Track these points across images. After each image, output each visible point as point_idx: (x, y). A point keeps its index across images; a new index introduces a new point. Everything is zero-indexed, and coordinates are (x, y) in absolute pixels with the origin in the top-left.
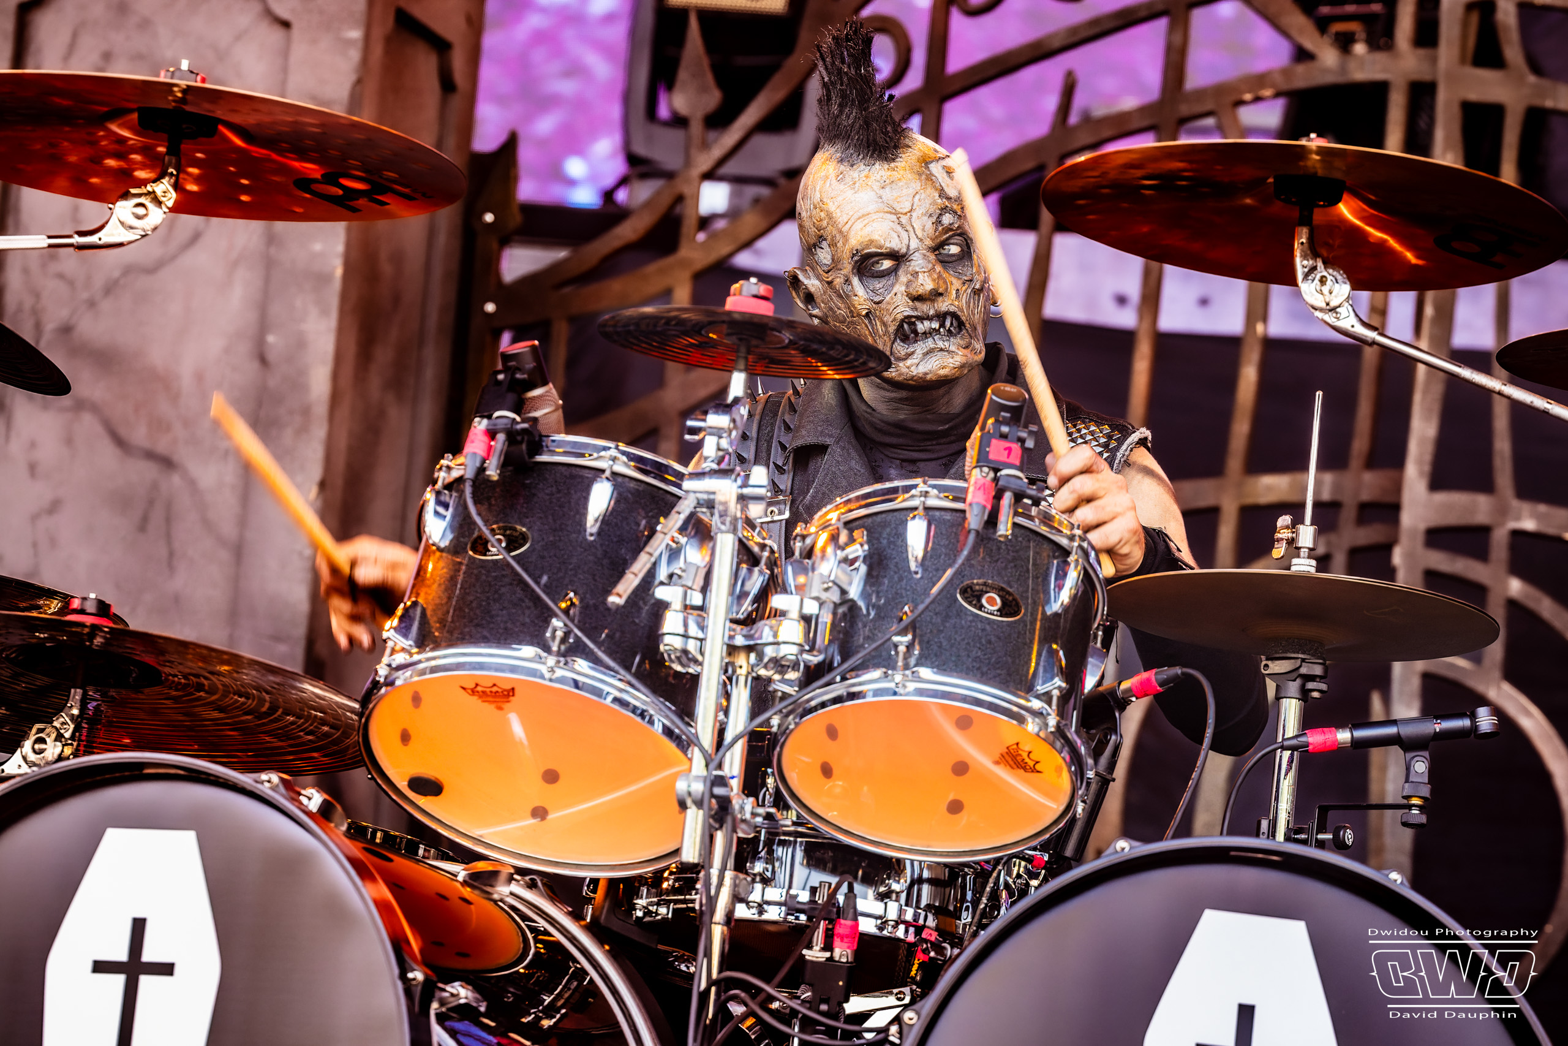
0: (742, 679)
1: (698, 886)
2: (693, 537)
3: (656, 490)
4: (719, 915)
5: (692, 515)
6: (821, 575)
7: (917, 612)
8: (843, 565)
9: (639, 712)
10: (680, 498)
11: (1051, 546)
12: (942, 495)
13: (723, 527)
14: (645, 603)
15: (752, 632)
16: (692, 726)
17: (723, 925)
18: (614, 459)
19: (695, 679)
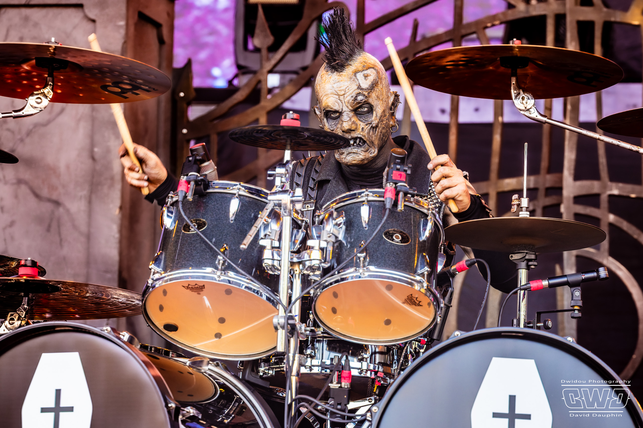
0: (297, 276)
1: (285, 361)
2: (273, 219)
3: (257, 200)
4: (294, 372)
5: (272, 210)
6: (327, 231)
7: (367, 244)
8: (335, 226)
9: (256, 291)
10: (267, 203)
11: (420, 213)
12: (374, 195)
13: (285, 214)
14: (256, 247)
15: (300, 256)
16: (278, 296)
17: (296, 376)
18: (239, 189)
19: (278, 277)
